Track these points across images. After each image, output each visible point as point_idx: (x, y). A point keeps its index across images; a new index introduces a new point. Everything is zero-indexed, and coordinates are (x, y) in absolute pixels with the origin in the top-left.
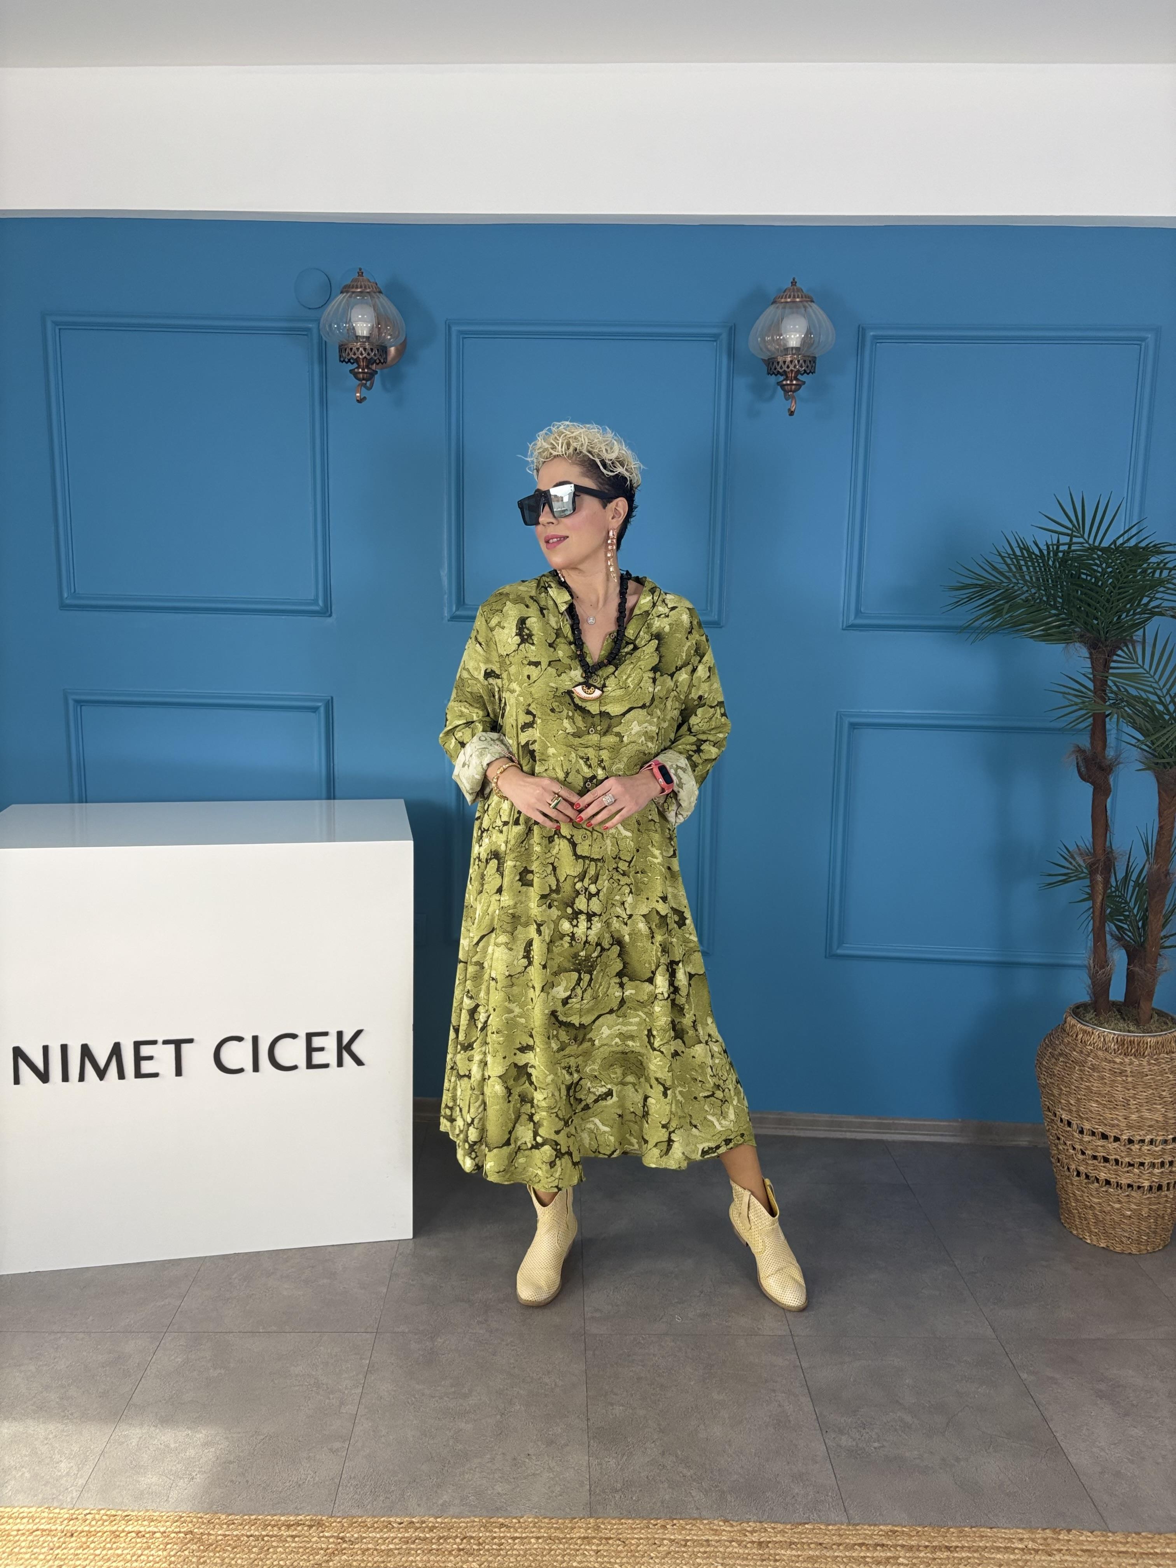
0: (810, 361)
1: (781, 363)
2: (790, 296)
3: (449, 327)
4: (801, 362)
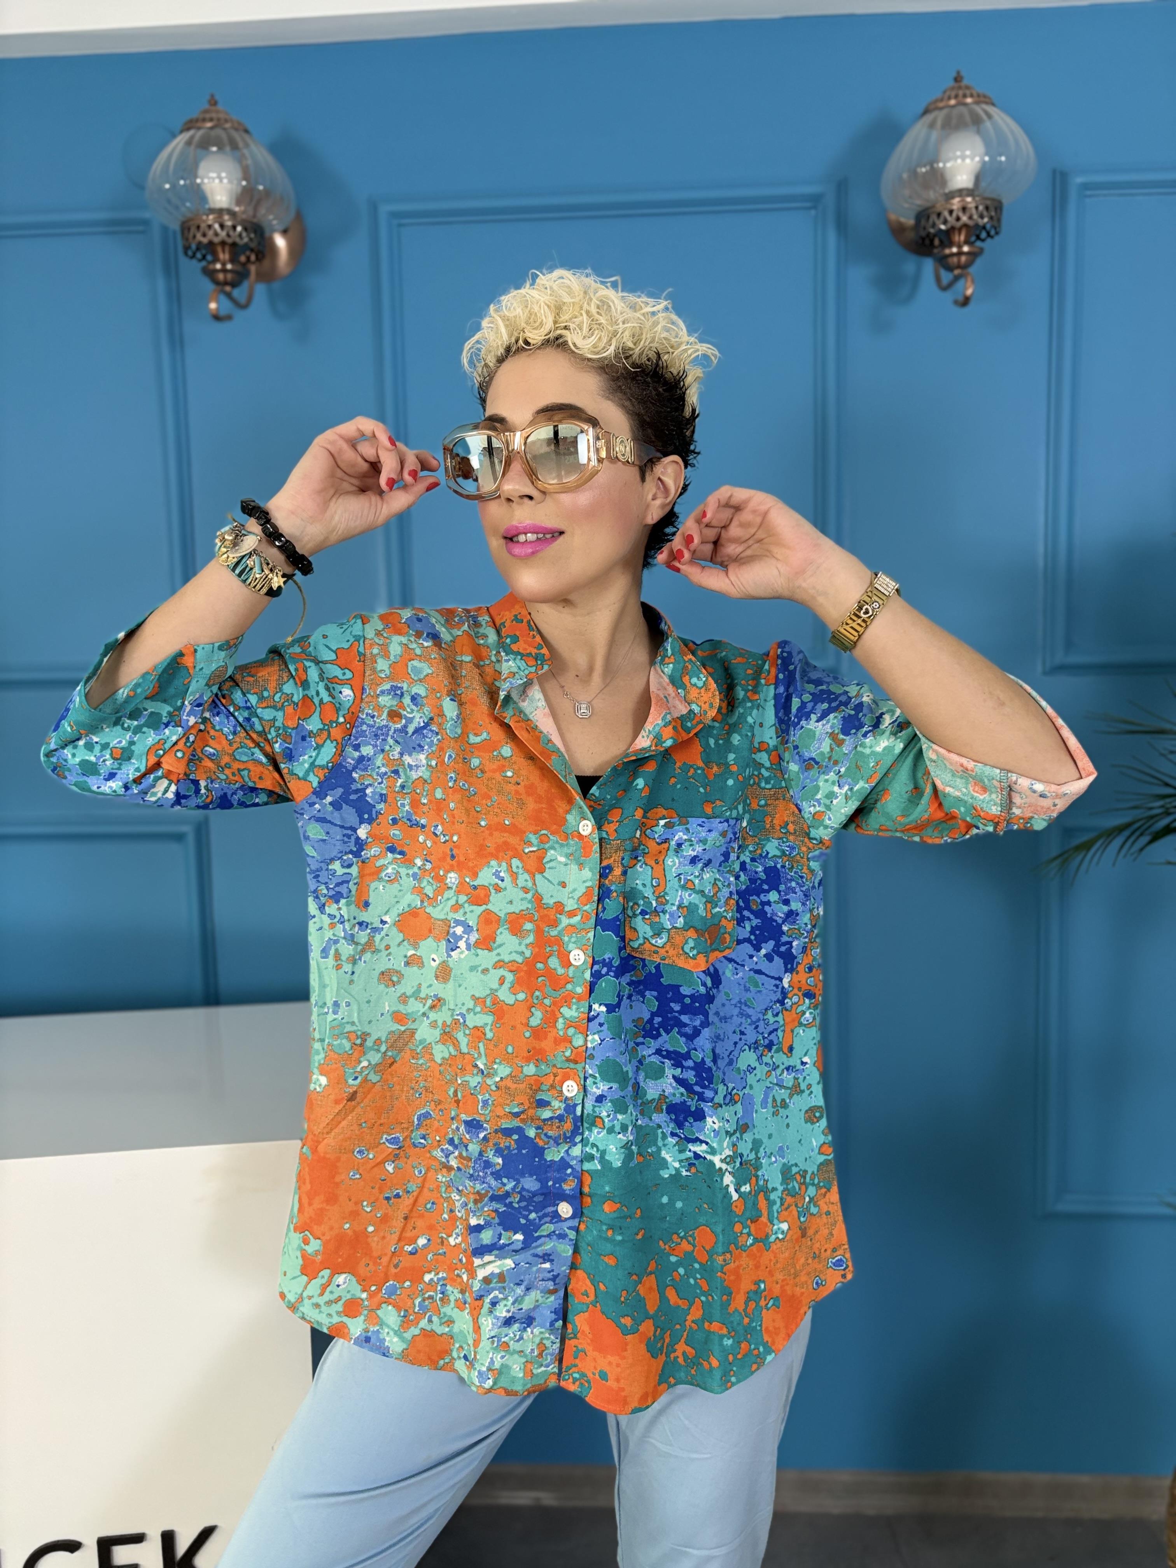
0: (996, 209)
1: (946, 214)
2: (956, 97)
3: (374, 208)
4: (981, 208)
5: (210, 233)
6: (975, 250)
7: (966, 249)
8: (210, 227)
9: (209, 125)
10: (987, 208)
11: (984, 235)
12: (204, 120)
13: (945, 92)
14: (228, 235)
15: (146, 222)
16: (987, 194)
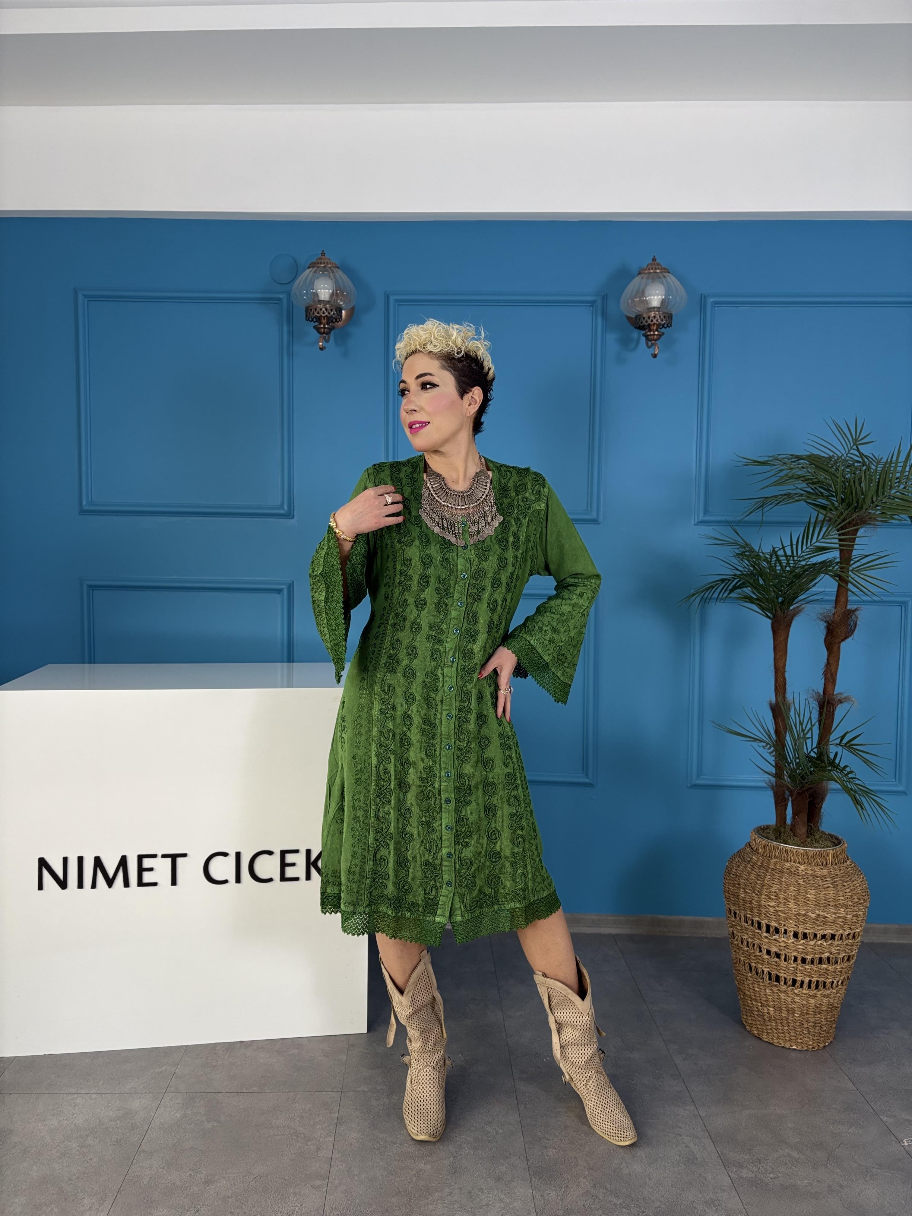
0: (668, 318)
1: (647, 317)
2: (652, 269)
3: (387, 297)
4: (662, 317)
5: (321, 313)
6: (660, 334)
7: (656, 333)
8: (321, 309)
9: (322, 265)
10: (665, 317)
11: (665, 326)
12: (321, 263)
13: (648, 265)
14: (329, 313)
15: (280, 299)
16: (665, 311)
